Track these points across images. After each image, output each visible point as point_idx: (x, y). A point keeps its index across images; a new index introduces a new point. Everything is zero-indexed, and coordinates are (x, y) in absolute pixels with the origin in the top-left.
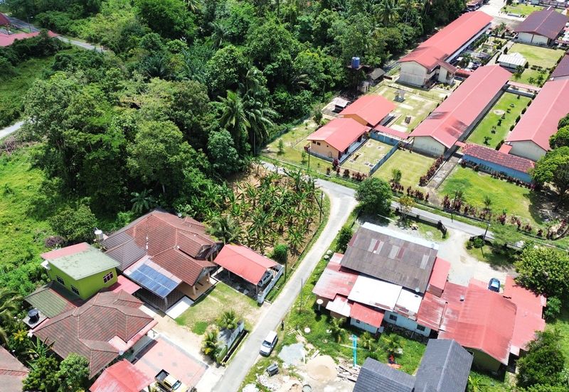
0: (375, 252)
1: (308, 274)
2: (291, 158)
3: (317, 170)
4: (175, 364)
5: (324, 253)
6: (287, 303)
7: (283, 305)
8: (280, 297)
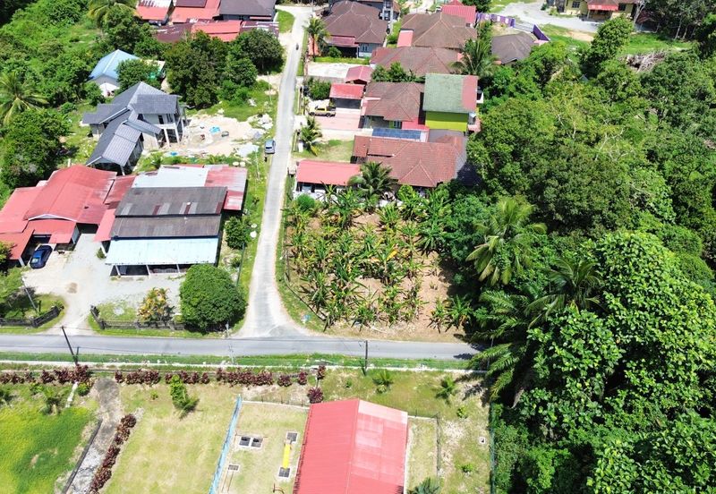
0: (189, 204)
1: (267, 207)
2: (415, 388)
3: (346, 376)
4: (333, 123)
5: (260, 232)
6: (273, 178)
7: (276, 176)
8: (283, 180)
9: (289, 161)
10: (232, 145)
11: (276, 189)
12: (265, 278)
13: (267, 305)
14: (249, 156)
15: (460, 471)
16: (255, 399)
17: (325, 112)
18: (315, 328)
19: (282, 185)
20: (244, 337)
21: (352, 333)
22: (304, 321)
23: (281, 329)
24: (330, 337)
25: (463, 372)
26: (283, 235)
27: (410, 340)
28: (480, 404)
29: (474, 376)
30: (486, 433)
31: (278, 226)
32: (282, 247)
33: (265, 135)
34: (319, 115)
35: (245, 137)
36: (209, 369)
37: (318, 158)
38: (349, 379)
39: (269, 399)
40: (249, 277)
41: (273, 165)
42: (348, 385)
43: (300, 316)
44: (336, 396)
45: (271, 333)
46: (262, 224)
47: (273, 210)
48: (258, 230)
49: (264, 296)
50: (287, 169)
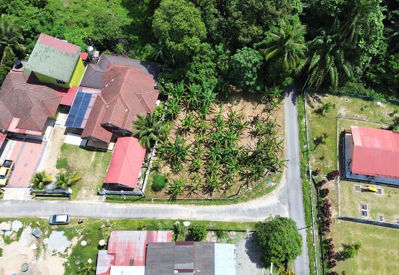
0: (176, 272)
1: (150, 216)
2: (318, 126)
3: (314, 160)
4: (26, 165)
5: (184, 219)
6: (109, 214)
7: (106, 212)
8: (114, 206)
9: (85, 202)
10: (45, 258)
11: (126, 211)
12: (235, 211)
13: (260, 209)
14: (70, 238)
16: (337, 210)
17: (10, 169)
18: (279, 178)
19: (120, 207)
22: (273, 184)
23: (281, 198)
24: (285, 168)
25: (306, 103)
26: (186, 202)
27: (284, 125)
28: (326, 98)
30: (342, 98)
31: (175, 206)
33: (33, 226)
34: (9, 177)
35: (34, 246)
37: (84, 178)
38: (316, 158)
39: (336, 202)
40: (233, 224)
41: (89, 215)
42: (322, 159)
43: (269, 187)
44: (329, 166)
45: (284, 205)
46: (173, 219)
47: (155, 211)
48: (182, 221)
49: (251, 212)
50: (97, 203)
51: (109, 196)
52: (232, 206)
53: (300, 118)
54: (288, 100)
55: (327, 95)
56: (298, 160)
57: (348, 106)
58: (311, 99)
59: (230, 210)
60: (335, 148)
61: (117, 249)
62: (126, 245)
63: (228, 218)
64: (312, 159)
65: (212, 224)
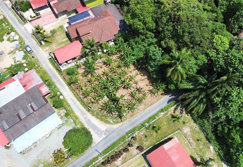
0: (30, 105)
1: (54, 80)
2: (165, 123)
3: (142, 133)
4: (43, 21)
5: (63, 95)
6: (44, 65)
7: (44, 63)
8: (49, 63)
9: (43, 52)
10: (10, 57)
11: (50, 70)
12: (83, 114)
13: (93, 124)
14: (24, 59)
15: (197, 142)
16: (122, 164)
17: (36, 17)
18: (118, 122)
19: (51, 66)
20: (97, 142)
21: (131, 116)
22: (112, 122)
23: (107, 130)
24: (125, 122)
25: (174, 107)
26: (73, 90)
27: (150, 106)
28: (187, 116)
29: (177, 106)
30: (195, 124)
31: (67, 87)
32: (76, 95)
33: (20, 43)
34: (34, 20)
35: (12, 50)
36: (96, 163)
37: (53, 44)
38: (144, 134)
39: (126, 160)
40: (77, 117)
41: (38, 58)
42: (146, 137)
43: (109, 121)
44: (145, 143)
45: (105, 134)
46: (60, 90)
47: (58, 81)
48: (61, 94)
49: (89, 121)
50: (46, 57)
51: (52, 58)
52: (85, 111)
53: (162, 111)
54: (167, 97)
55: (189, 115)
56: (135, 125)
57: (193, 131)
58: (179, 108)
59: (82, 112)
60: (159, 140)
61: (27, 77)
62: (31, 79)
63: (77, 113)
64: (142, 132)
65: (70, 108)
